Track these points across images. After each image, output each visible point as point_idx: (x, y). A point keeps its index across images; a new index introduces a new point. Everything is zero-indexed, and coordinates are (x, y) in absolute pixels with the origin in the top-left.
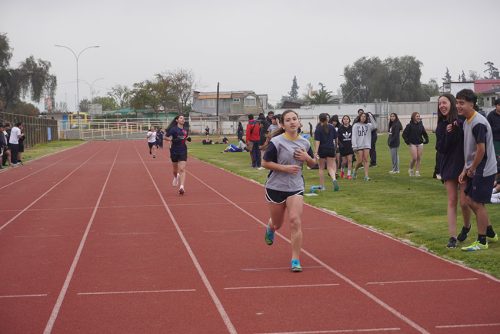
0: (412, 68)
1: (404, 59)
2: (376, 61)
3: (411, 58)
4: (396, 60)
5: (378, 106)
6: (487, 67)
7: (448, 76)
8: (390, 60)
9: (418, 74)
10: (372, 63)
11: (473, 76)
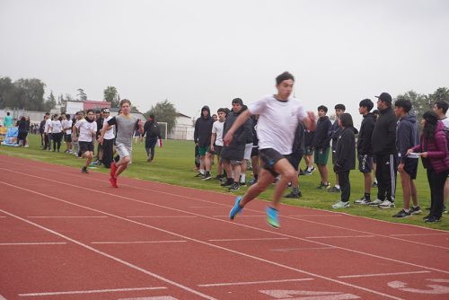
0: (38, 87)
1: (33, 80)
2: (8, 80)
3: (38, 81)
4: (27, 81)
5: (16, 112)
6: (79, 92)
7: (52, 96)
8: (22, 80)
9: (42, 92)
10: (4, 81)
11: (68, 97)
